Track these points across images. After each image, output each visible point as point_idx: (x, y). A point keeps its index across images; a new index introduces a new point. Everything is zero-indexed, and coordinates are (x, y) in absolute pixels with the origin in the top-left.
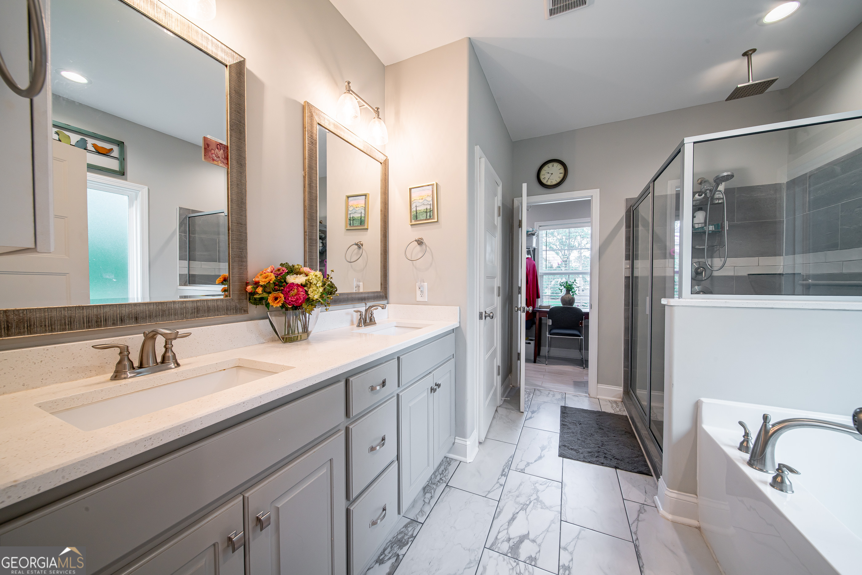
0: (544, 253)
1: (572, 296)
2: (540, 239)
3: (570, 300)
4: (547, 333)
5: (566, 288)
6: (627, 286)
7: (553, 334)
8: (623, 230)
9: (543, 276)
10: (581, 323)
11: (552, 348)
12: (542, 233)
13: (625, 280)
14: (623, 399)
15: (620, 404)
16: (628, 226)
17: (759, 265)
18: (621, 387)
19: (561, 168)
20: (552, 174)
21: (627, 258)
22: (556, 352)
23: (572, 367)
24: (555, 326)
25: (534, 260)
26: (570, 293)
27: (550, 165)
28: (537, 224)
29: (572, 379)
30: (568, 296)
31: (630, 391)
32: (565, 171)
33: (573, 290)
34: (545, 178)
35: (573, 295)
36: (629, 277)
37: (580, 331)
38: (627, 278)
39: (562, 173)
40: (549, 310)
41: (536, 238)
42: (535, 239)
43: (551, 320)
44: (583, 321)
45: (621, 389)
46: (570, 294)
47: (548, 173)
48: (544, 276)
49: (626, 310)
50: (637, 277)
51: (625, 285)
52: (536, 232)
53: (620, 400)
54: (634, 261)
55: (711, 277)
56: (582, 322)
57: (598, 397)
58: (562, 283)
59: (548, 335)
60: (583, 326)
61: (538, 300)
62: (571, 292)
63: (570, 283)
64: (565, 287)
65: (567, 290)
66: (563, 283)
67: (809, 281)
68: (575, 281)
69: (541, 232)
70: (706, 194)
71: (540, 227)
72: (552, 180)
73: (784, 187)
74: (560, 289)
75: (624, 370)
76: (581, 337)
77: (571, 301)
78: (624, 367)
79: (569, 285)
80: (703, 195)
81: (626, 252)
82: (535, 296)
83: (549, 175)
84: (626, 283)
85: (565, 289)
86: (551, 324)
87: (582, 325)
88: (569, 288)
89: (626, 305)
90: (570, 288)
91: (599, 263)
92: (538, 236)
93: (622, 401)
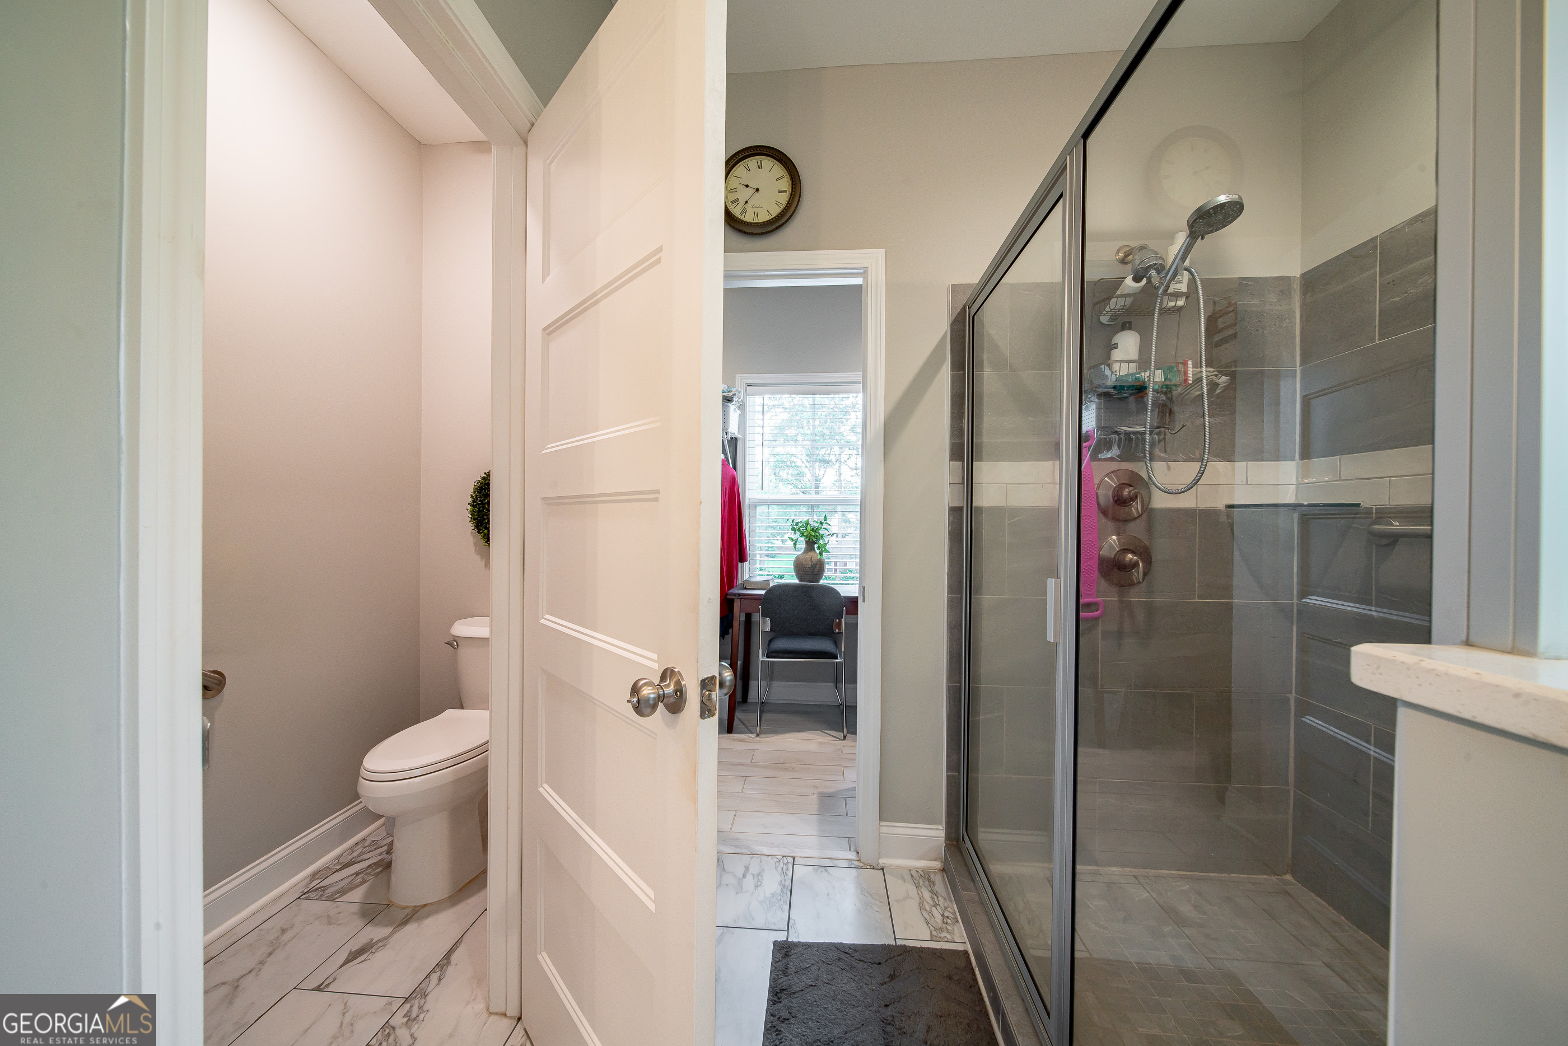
0: (758, 450)
1: (819, 557)
2: (749, 415)
3: (814, 566)
4: (760, 651)
5: (806, 536)
6: (955, 536)
7: (774, 654)
8: (945, 373)
9: (756, 506)
10: (840, 624)
11: (775, 683)
12: (755, 401)
13: (951, 518)
14: (945, 861)
15: (938, 879)
16: (958, 365)
17: (1247, 482)
18: (940, 827)
19: (782, 177)
20: (757, 190)
21: (956, 454)
22: (783, 691)
23: (818, 737)
24: (778, 631)
25: (735, 468)
26: (814, 550)
27: (752, 162)
28: (741, 380)
29: (816, 787)
30: (809, 555)
31: (963, 840)
32: (793, 185)
33: (821, 541)
34: (737, 200)
35: (821, 554)
36: (961, 509)
37: (836, 643)
38: (955, 511)
39: (785, 192)
40: (763, 592)
41: (739, 412)
42: (737, 415)
43: (768, 620)
44: (843, 620)
45: (937, 833)
46: (815, 552)
47: (747, 186)
48: (760, 509)
49: (953, 604)
50: (980, 510)
51: (951, 533)
52: (734, 395)
53: (937, 864)
54: (974, 463)
55: (1148, 511)
56: (840, 621)
57: (882, 861)
58: (797, 524)
59: (763, 657)
60: (843, 631)
61: (743, 567)
62: (816, 546)
63: (815, 524)
64: (802, 535)
65: (807, 542)
66: (800, 525)
67: (1392, 525)
68: (825, 519)
69: (750, 400)
70: (1149, 279)
71: (749, 388)
72: (757, 210)
73: (1297, 286)
74: (793, 540)
75: (948, 777)
76: (837, 658)
77: (816, 570)
78: (947, 768)
79: (813, 530)
80: (1144, 281)
81: (952, 435)
82: (736, 555)
83: (750, 191)
84: (952, 525)
85: (803, 539)
86: (768, 629)
87: (840, 629)
88: (812, 539)
89: (954, 587)
90: (814, 536)
91: (884, 466)
92: (742, 407)
93: (943, 870)
